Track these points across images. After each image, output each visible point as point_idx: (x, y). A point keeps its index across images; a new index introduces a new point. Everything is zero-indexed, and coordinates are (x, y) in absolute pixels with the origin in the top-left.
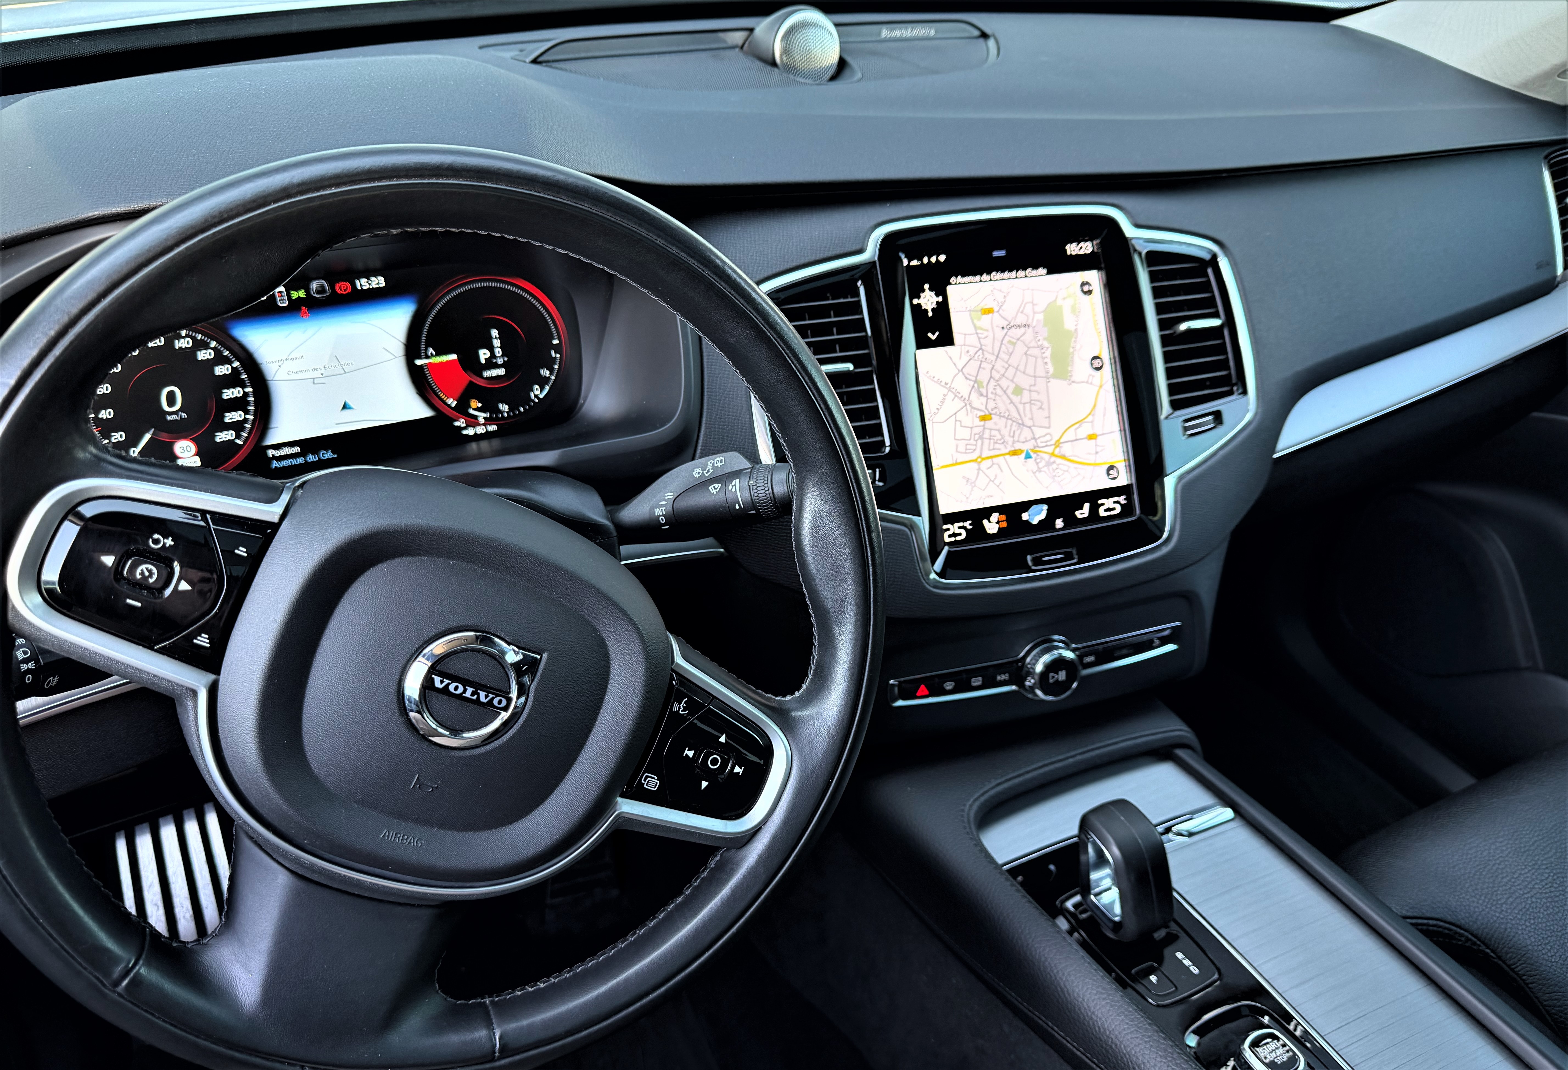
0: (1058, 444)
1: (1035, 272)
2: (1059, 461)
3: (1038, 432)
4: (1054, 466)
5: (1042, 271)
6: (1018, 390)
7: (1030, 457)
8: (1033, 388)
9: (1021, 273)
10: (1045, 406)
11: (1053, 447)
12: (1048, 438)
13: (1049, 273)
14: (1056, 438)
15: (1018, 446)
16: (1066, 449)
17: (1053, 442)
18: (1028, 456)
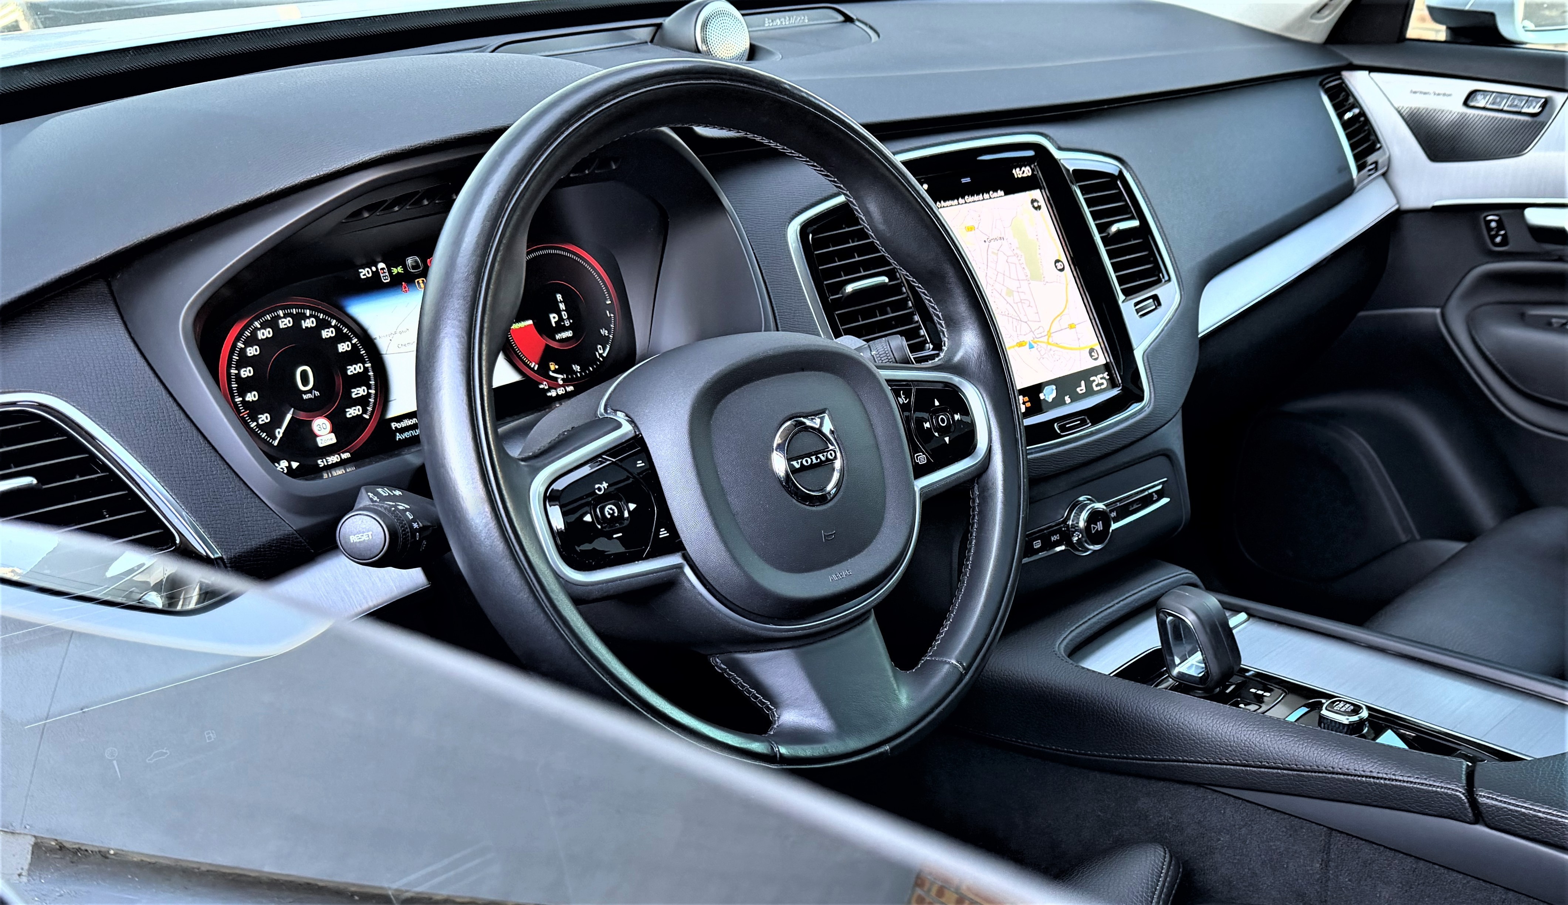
0: (1049, 334)
1: (995, 194)
2: (1054, 348)
3: (1034, 326)
4: (1052, 352)
5: (1001, 193)
6: (1010, 292)
7: (1033, 347)
8: (1020, 290)
9: (986, 196)
10: (1032, 304)
11: (1047, 337)
12: (1041, 330)
13: (1006, 194)
14: (1047, 329)
15: (1022, 339)
16: (1056, 338)
17: (1046, 333)
18: (1031, 347)
